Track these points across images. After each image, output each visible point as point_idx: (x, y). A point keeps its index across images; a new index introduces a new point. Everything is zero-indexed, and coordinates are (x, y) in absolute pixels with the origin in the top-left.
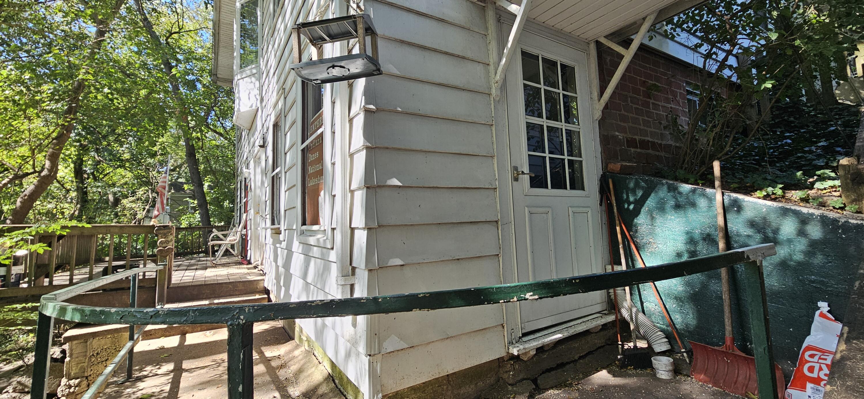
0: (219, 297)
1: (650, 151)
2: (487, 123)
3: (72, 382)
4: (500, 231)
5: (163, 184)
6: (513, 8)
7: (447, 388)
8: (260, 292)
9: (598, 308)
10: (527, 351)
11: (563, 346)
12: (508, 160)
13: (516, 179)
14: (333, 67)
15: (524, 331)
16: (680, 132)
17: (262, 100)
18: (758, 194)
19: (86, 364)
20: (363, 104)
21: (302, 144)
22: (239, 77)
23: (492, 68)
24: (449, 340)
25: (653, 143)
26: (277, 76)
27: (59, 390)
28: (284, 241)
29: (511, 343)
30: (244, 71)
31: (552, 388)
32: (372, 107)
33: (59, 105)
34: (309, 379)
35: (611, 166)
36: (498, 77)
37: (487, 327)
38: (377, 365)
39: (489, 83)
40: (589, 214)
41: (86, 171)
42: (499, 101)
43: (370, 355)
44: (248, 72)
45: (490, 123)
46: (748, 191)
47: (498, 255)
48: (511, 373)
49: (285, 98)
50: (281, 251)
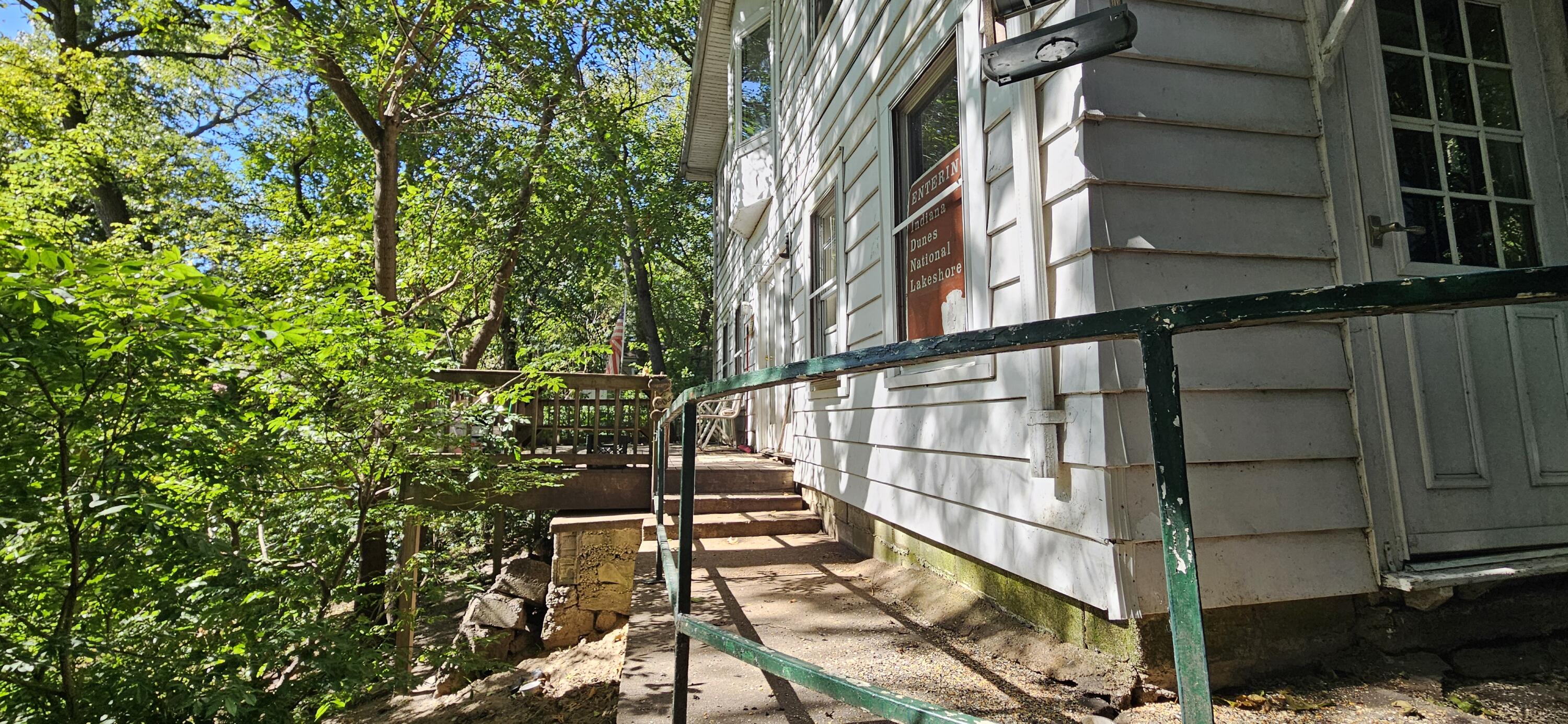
0: (732, 493)
2: (1308, 134)
3: (561, 590)
4: (1348, 345)
5: (619, 334)
7: (1253, 632)
8: (788, 491)
10: (1432, 587)
11: (1512, 600)
12: (1355, 205)
13: (1378, 241)
14: (1053, 42)
15: (1415, 551)
17: (781, 182)
19: (574, 568)
20: (1082, 108)
21: (896, 225)
22: (741, 153)
23: (1313, 29)
24: (1254, 541)
26: (820, 133)
27: (548, 598)
28: (848, 396)
29: (1386, 569)
30: (749, 142)
31: (1495, 679)
32: (1097, 112)
33: (507, 223)
34: (942, 605)
36: (1331, 40)
37: (1333, 527)
38: (1128, 561)
39: (1307, 56)
40: (1560, 319)
41: (515, 323)
42: (1329, 90)
43: (1114, 542)
44: (755, 143)
45: (1314, 133)
47: (1345, 391)
48: (1390, 631)
49: (844, 163)
50: (838, 416)
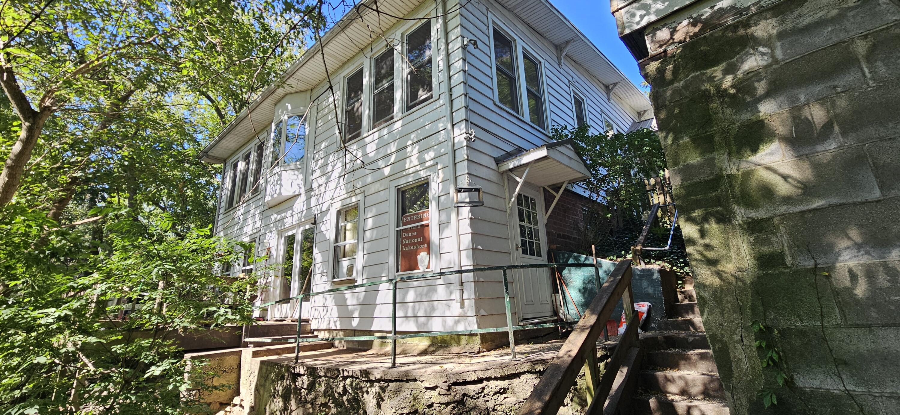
0: (281, 336)
1: (567, 240)
4: (513, 273)
6: (518, 179)
8: (309, 333)
9: (549, 314)
12: (514, 241)
13: (517, 250)
15: (523, 318)
16: (580, 231)
17: (310, 190)
18: (608, 258)
20: (469, 215)
21: (397, 227)
22: (283, 169)
23: (507, 201)
25: (568, 236)
26: (345, 179)
29: (519, 321)
30: (288, 165)
32: (473, 217)
34: (418, 349)
35: (552, 246)
36: (510, 205)
38: (478, 320)
39: (506, 207)
42: (510, 215)
43: (476, 316)
44: (292, 167)
45: (507, 224)
46: (605, 258)
47: (513, 282)
49: (365, 197)
50: (353, 295)
